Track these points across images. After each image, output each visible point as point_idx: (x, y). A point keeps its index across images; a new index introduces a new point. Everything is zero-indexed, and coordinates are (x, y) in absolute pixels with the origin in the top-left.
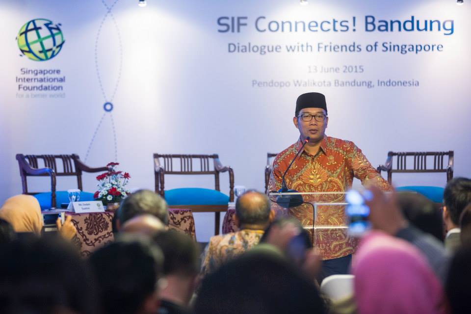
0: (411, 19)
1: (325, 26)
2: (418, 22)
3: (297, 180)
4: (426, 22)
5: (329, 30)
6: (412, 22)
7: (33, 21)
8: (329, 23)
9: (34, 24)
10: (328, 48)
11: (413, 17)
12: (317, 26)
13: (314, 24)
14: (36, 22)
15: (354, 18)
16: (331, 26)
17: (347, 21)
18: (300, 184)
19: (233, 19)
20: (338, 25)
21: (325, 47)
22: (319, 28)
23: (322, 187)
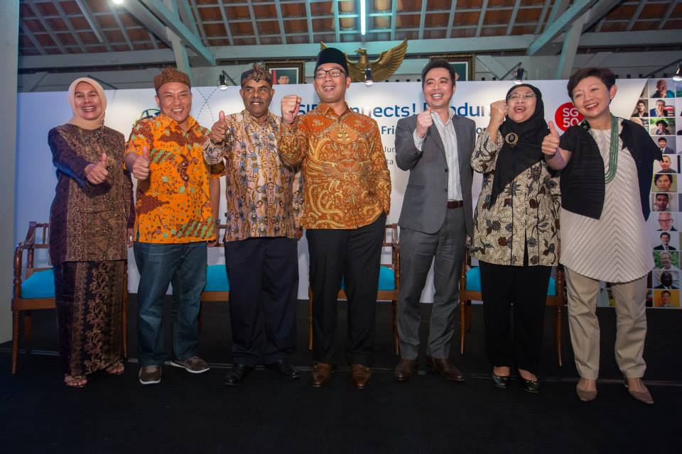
0: (464, 106)
1: (389, 112)
2: (471, 108)
3: (323, 137)
4: (478, 108)
5: (392, 115)
6: (466, 108)
7: (147, 111)
8: (392, 109)
9: (147, 114)
10: (391, 131)
11: (466, 104)
12: (381, 112)
13: (379, 110)
14: (149, 112)
15: (414, 105)
16: (393, 112)
17: (408, 108)
18: (328, 142)
19: (308, 106)
20: (399, 111)
21: (388, 130)
22: (383, 114)
23: (352, 147)
